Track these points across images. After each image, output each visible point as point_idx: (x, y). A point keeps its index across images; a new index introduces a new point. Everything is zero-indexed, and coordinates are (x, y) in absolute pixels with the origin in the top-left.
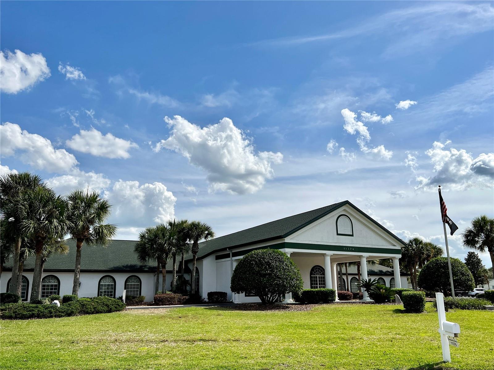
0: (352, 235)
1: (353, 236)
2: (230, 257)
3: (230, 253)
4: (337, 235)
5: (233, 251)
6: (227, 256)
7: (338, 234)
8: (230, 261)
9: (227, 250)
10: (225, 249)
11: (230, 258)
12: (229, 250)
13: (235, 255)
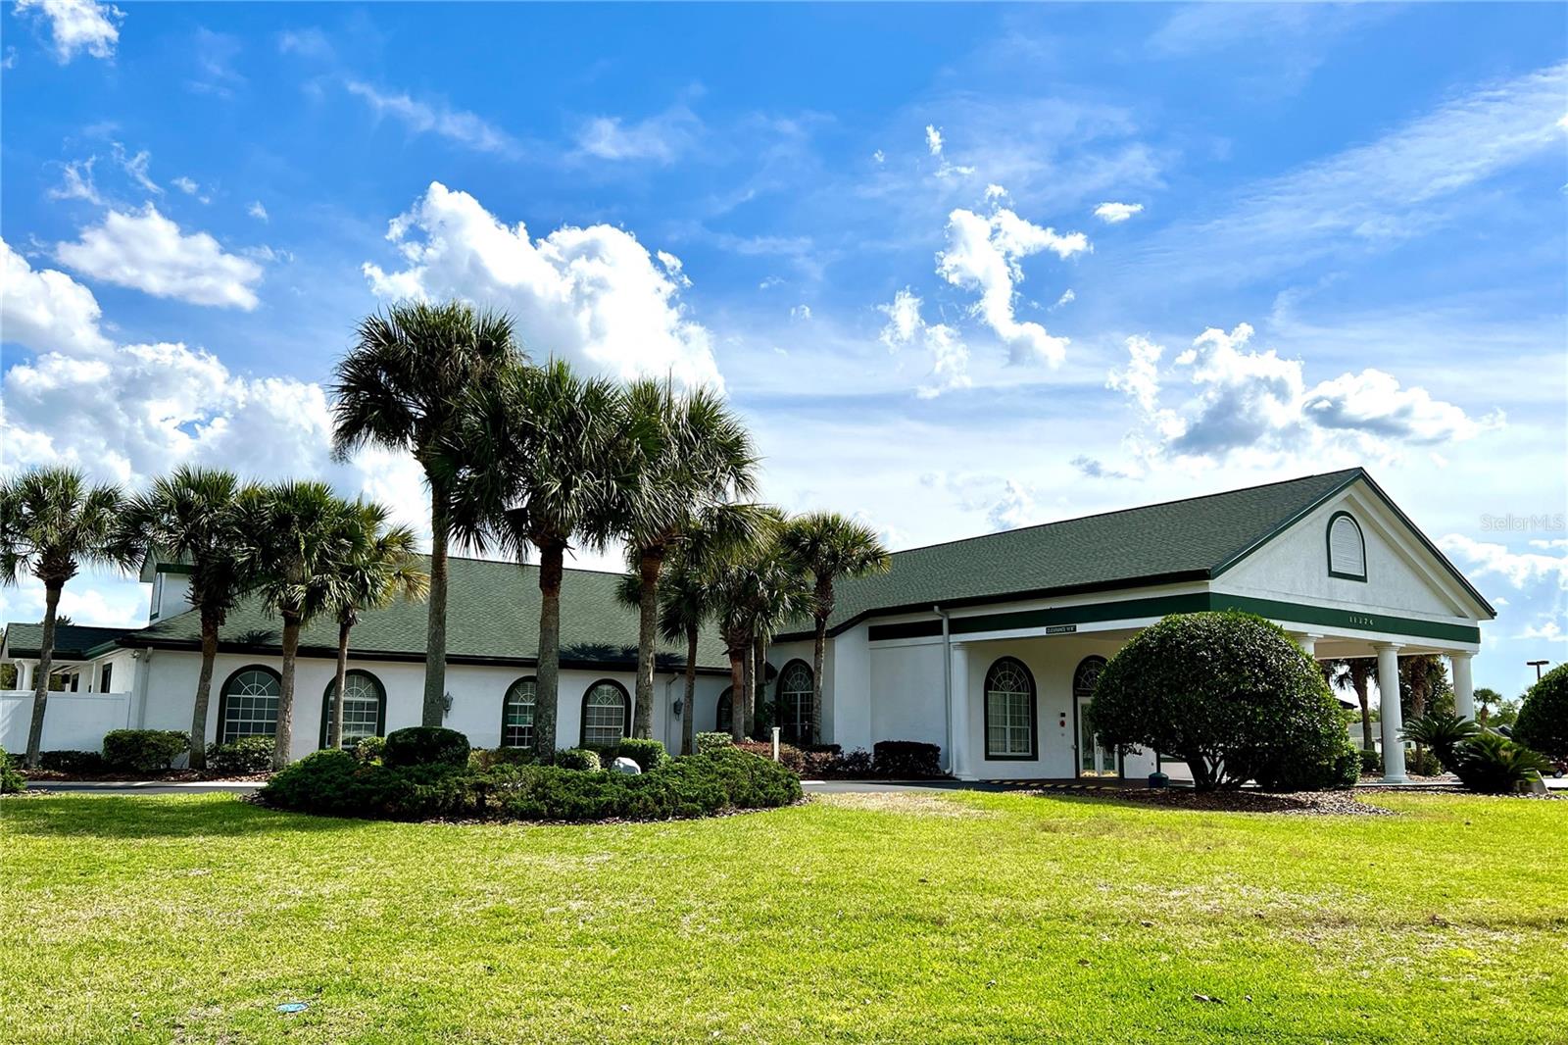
0: (1363, 579)
1: (1366, 581)
2: (941, 633)
3: (942, 621)
4: (1330, 575)
5: (953, 616)
6: (933, 629)
7: (1332, 574)
8: (942, 646)
9: (933, 609)
10: (926, 607)
11: (941, 637)
12: (940, 609)
13: (957, 627)
